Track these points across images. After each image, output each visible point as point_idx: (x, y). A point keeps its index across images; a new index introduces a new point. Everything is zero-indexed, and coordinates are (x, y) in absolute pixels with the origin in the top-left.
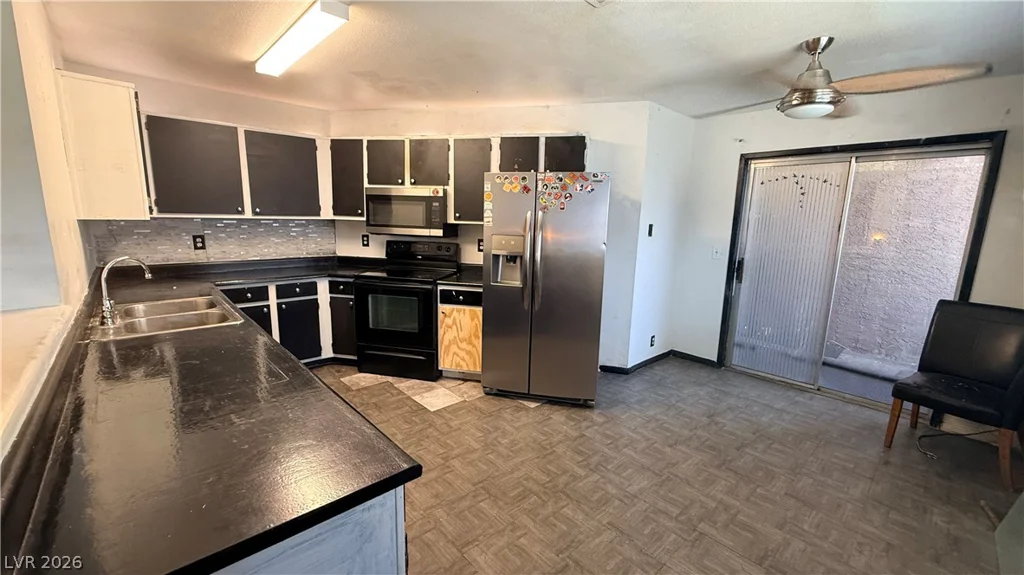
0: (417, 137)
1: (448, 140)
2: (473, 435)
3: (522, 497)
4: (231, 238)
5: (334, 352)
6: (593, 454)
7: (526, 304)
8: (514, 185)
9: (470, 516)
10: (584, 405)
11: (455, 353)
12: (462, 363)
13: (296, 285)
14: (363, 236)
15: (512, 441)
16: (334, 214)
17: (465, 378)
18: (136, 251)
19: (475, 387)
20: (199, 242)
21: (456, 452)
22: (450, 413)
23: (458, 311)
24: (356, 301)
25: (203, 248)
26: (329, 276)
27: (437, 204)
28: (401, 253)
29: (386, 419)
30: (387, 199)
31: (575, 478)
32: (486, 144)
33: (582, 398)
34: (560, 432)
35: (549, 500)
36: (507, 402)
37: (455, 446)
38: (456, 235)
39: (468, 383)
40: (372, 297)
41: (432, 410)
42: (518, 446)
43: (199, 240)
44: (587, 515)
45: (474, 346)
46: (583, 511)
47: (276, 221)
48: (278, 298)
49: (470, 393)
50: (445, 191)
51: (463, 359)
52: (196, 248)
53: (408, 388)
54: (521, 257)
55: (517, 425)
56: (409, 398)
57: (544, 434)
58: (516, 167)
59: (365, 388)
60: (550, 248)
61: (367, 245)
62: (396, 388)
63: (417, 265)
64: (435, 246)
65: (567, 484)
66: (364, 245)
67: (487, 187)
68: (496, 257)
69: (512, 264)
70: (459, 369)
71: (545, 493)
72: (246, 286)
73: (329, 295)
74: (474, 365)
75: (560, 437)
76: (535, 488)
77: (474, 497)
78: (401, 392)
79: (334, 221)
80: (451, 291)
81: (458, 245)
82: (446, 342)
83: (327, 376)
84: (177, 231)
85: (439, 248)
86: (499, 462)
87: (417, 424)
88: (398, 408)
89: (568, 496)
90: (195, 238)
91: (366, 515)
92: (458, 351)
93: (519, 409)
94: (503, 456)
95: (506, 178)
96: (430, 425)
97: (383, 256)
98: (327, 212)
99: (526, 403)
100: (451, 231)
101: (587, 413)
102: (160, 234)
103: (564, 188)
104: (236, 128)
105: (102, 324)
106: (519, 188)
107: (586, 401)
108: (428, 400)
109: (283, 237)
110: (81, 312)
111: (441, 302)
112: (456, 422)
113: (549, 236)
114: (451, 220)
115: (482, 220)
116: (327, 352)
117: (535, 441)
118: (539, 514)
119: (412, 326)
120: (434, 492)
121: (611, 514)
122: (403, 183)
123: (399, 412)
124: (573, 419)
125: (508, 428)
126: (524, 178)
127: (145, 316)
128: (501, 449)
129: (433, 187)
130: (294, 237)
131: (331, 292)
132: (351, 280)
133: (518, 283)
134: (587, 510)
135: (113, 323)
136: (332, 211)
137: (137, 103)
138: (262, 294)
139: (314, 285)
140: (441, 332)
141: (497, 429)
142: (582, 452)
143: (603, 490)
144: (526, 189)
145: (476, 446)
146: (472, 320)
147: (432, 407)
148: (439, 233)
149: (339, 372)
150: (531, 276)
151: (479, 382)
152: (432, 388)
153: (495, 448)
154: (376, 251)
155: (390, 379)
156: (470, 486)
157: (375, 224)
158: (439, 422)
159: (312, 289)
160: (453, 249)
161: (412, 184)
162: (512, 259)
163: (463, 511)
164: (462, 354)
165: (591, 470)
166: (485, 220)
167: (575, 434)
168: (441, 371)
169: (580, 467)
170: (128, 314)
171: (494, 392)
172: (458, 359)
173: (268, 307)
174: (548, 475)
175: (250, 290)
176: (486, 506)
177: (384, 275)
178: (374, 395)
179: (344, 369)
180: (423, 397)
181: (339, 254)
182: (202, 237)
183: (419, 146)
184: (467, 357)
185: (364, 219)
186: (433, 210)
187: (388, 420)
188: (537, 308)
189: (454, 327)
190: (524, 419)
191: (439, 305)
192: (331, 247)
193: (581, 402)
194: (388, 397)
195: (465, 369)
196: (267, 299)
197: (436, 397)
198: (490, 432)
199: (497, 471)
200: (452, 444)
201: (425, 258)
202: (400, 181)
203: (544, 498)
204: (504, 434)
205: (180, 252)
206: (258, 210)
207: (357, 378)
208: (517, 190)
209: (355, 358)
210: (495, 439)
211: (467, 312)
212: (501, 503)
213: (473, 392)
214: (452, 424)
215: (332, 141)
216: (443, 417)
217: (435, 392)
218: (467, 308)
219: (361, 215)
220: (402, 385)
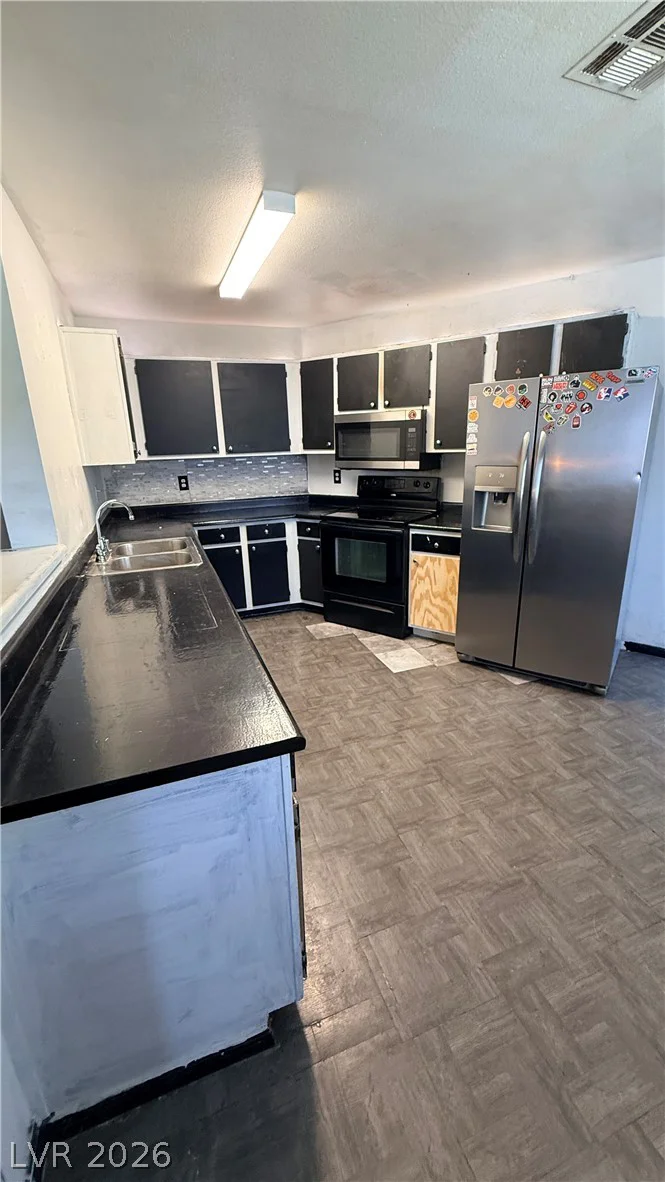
0: (392, 346)
1: (430, 346)
2: (435, 706)
3: (480, 789)
4: (210, 477)
5: (302, 598)
6: (589, 756)
7: (517, 555)
8: (508, 398)
9: (414, 795)
10: (590, 691)
11: (427, 610)
12: (435, 621)
13: (264, 526)
14: (335, 472)
15: (482, 721)
16: (305, 448)
17: (438, 639)
18: (135, 493)
19: (449, 651)
20: (184, 483)
21: (410, 722)
22: (414, 677)
23: (433, 560)
24: (322, 544)
25: (187, 488)
26: (297, 517)
27: (414, 430)
28: (374, 490)
29: (343, 674)
30: (365, 427)
31: (556, 780)
32: (480, 344)
33: (589, 682)
34: (547, 721)
35: (513, 799)
36: (487, 673)
37: (413, 716)
38: (438, 467)
39: (443, 645)
40: (339, 542)
41: (395, 671)
42: (488, 729)
43: (183, 481)
44: (563, 828)
45: (450, 603)
46: (558, 823)
47: (249, 458)
48: (249, 539)
49: (441, 658)
50: (424, 413)
51: (436, 618)
52: (182, 489)
53: (373, 644)
54: (514, 494)
55: (491, 702)
56: (372, 655)
57: (525, 718)
58: (518, 372)
59: (328, 639)
60: (555, 482)
61: (339, 482)
62: (360, 643)
63: (391, 504)
64: (412, 481)
65: (543, 785)
66: (336, 482)
67: (472, 404)
68: (480, 495)
69: (500, 503)
70: (431, 629)
71: (510, 789)
72: (220, 527)
73: (297, 538)
74: (447, 625)
75: (546, 727)
76: (500, 781)
77: (424, 776)
78: (364, 647)
79: (305, 455)
80: (426, 536)
81: (439, 479)
82: (417, 596)
83: (293, 621)
84: (166, 472)
85: (416, 484)
86: (461, 743)
87: (375, 684)
88: (359, 664)
89: (541, 801)
90: (180, 478)
91: (249, 777)
92: (431, 608)
93: (497, 684)
94: (467, 737)
95: (498, 389)
96: (389, 688)
97: (355, 495)
98: (297, 447)
99: (509, 678)
100: (431, 462)
101: (593, 701)
102: (152, 476)
103: (581, 396)
104: (209, 362)
105: (97, 560)
106: (514, 401)
107: (592, 686)
108: (392, 659)
109: (255, 475)
110: (81, 550)
111: (413, 549)
112: (418, 689)
113: (558, 464)
114: (431, 449)
115: (464, 447)
116: (295, 598)
117: (511, 726)
118: (498, 813)
119: (379, 575)
120: (379, 761)
121: (596, 835)
122: (376, 407)
123: (358, 669)
124: (570, 707)
125: (480, 704)
126: (522, 388)
127: (132, 555)
128: (467, 728)
129: (409, 409)
130: (266, 474)
131: (299, 535)
132: (318, 521)
133: (507, 529)
134: (563, 822)
135: (105, 560)
136: (301, 445)
137: (120, 348)
138: (234, 535)
139: (283, 526)
140: (411, 584)
141: (466, 704)
142: (572, 749)
143: (592, 802)
144: (524, 402)
145: (435, 718)
146: (449, 571)
147: (395, 667)
148: (415, 465)
149: (306, 618)
150: (524, 519)
151: (453, 645)
152: (399, 647)
153: (460, 726)
154: (347, 489)
155: (355, 631)
156: (420, 762)
157: (345, 459)
158: (398, 685)
159: (280, 530)
160: (433, 484)
161: (386, 407)
162: (502, 497)
163: (408, 789)
164: (435, 611)
165: (580, 774)
166: (468, 447)
167: (569, 726)
168: (412, 629)
169: (565, 768)
170: (120, 552)
171: (470, 660)
172: (431, 617)
173: (239, 548)
174: (521, 770)
175: (223, 531)
176: (434, 789)
177: (354, 516)
178: (337, 648)
179: (311, 616)
180: (386, 657)
181: (311, 492)
182: (185, 478)
183: (395, 358)
184: (441, 615)
185: (333, 452)
186: (409, 436)
187: (346, 676)
188: (530, 562)
189: (427, 579)
190: (503, 696)
191: (411, 552)
192: (302, 484)
193: (586, 687)
194: (351, 651)
195: (438, 629)
196: (239, 540)
197: (401, 657)
198: (457, 706)
199: (456, 752)
200: (411, 713)
201: (400, 496)
202: (372, 404)
203: (508, 794)
204: (474, 711)
205: (167, 494)
206: (231, 448)
207: (323, 627)
208: (510, 405)
209: (321, 605)
210: (461, 715)
211: (443, 562)
212: (453, 790)
213: (445, 657)
214: (414, 690)
215: (302, 363)
216: (405, 681)
217: (400, 652)
218: (443, 557)
219: (330, 448)
220: (365, 639)
